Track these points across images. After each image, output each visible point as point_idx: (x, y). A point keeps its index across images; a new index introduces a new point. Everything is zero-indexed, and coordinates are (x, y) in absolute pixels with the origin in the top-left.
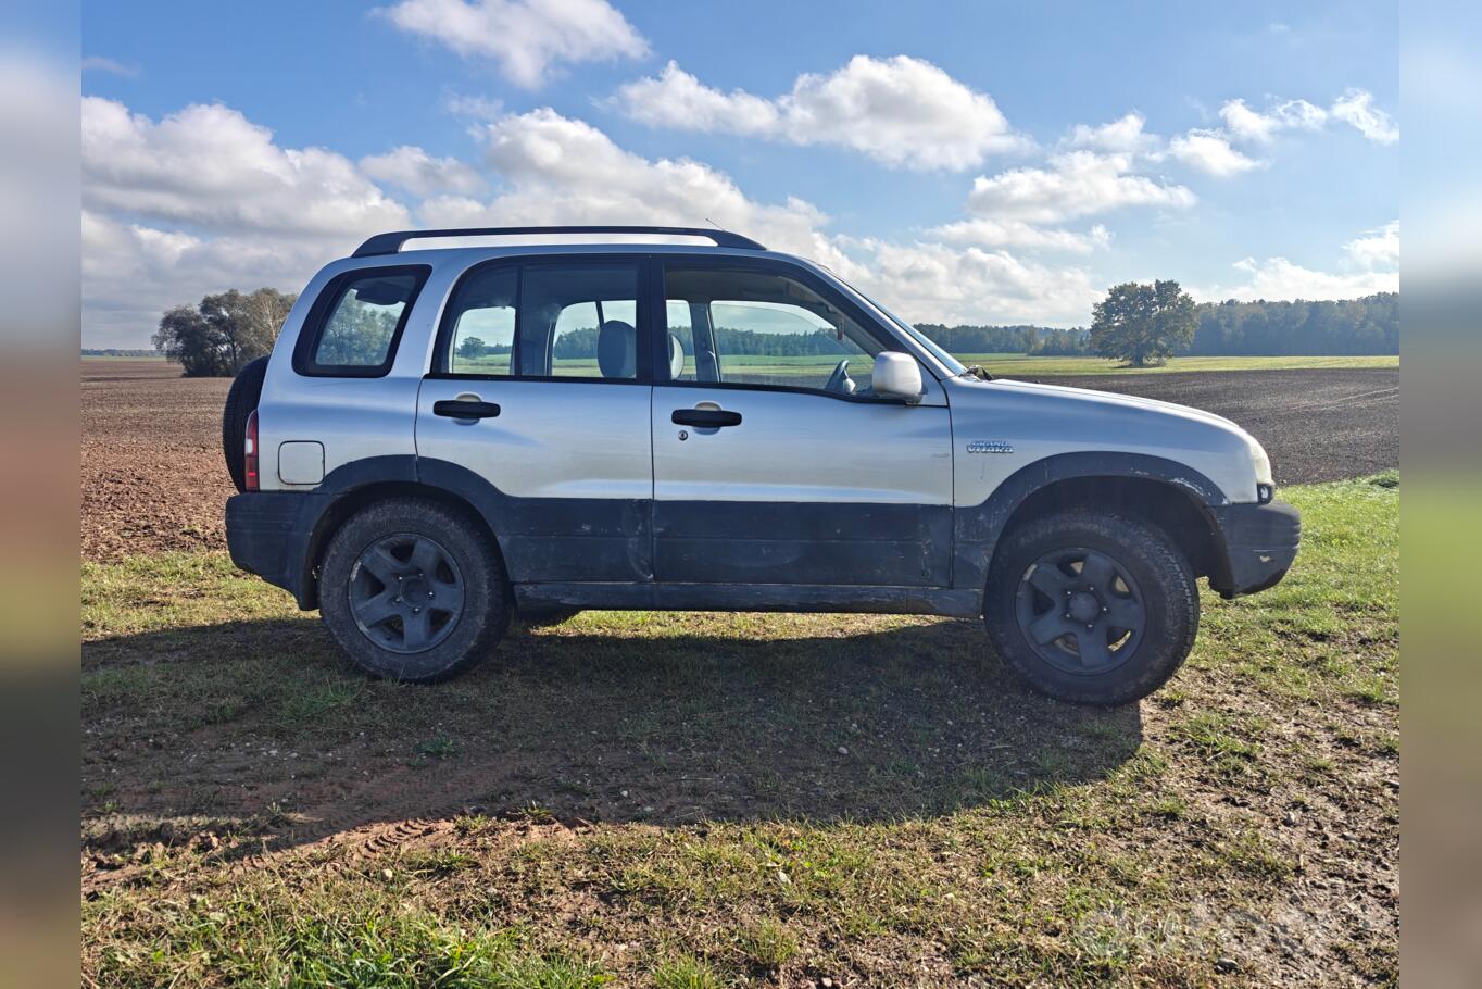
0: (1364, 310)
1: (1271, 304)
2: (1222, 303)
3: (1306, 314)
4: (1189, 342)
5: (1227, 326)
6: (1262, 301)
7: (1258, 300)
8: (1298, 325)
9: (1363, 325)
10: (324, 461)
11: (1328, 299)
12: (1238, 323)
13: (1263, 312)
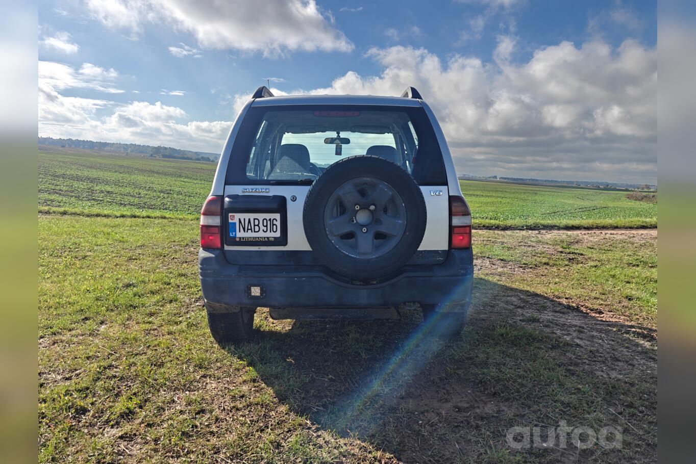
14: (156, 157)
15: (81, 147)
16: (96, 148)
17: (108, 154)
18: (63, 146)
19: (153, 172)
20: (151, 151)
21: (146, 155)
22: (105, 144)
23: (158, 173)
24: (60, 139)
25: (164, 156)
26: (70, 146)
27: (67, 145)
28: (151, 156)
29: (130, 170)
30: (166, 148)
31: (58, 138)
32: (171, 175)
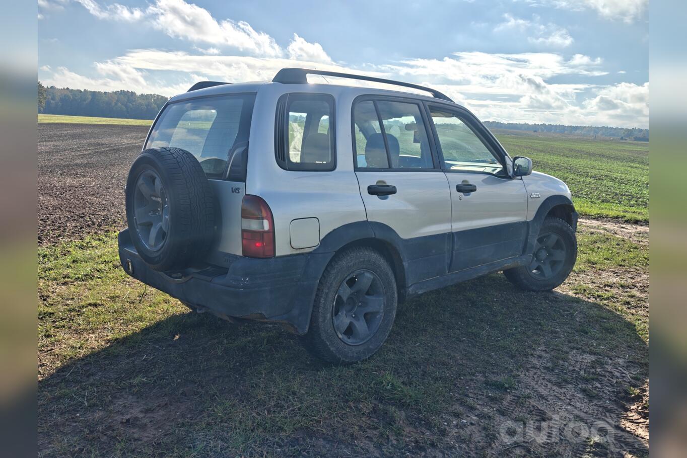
0: (116, 97)
1: (72, 90)
2: (48, 87)
3: (90, 97)
4: (43, 107)
5: (52, 99)
6: (68, 88)
7: (65, 88)
8: (87, 102)
9: (116, 104)
10: (319, 231)
11: (99, 91)
12: (57, 99)
13: (69, 94)
14: (626, 140)
15: (553, 131)
16: (566, 132)
17: (576, 137)
18: (535, 131)
19: (603, 156)
20: (624, 133)
21: (615, 138)
22: (576, 128)
23: (608, 157)
24: (535, 124)
25: (636, 139)
26: (542, 131)
27: (540, 131)
28: (622, 138)
29: (580, 154)
30: (642, 130)
31: (533, 124)
32: (622, 159)
